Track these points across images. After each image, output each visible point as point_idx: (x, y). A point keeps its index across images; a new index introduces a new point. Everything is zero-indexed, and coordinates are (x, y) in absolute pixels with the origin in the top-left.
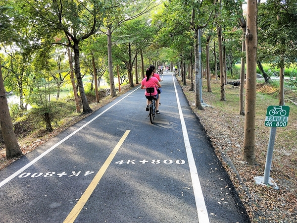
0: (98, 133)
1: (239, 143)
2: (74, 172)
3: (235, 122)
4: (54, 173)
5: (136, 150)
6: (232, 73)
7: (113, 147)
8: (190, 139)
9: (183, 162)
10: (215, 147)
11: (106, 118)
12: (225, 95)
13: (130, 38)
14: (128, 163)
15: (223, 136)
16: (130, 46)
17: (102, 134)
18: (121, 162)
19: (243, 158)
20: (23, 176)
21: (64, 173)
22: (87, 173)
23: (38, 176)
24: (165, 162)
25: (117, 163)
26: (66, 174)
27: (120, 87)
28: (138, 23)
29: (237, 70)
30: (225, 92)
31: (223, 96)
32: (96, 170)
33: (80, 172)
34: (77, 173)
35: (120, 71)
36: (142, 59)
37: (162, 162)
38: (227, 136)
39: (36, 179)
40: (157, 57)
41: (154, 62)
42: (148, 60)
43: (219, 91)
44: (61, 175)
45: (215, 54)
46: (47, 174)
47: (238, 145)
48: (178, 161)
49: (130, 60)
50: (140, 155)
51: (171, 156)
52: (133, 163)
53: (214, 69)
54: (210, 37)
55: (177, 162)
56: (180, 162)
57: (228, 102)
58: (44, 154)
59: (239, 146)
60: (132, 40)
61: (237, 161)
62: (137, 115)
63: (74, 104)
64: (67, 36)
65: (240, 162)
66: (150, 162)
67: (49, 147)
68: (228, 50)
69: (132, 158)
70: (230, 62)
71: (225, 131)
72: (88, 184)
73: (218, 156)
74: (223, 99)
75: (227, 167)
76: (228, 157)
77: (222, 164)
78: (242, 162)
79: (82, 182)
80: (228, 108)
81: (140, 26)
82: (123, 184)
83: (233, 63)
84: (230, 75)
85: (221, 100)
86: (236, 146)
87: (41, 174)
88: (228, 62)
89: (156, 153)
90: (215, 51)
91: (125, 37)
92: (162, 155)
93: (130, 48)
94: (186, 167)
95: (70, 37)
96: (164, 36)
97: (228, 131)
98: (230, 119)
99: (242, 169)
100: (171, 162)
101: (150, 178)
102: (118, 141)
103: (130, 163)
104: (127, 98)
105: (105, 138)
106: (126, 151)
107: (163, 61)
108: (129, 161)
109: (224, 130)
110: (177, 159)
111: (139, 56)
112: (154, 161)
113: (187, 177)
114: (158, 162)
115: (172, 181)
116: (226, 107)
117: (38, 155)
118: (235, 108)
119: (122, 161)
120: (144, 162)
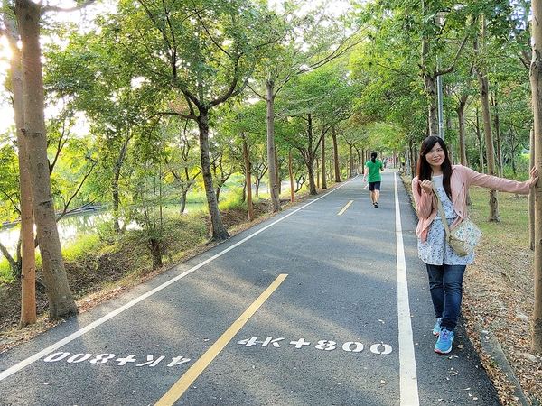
0: (224, 279)
1: (526, 310)
2: (150, 358)
3: (518, 264)
4: (112, 356)
5: (287, 318)
6: (514, 169)
7: (244, 309)
8: (410, 299)
9: (388, 349)
10: (467, 317)
11: (248, 249)
12: (499, 212)
13: (310, 104)
14: (265, 344)
15: (487, 293)
16: (310, 121)
17: (230, 281)
18: (252, 342)
19: (532, 347)
20: (55, 358)
21: (130, 359)
22: (176, 361)
23: (82, 360)
24: (346, 347)
25: (242, 342)
26: (134, 360)
27: (293, 195)
28: (325, 78)
29: (524, 163)
30: (499, 205)
31: (494, 212)
32: (196, 356)
33: (162, 357)
34: (155, 359)
35: (294, 168)
36: (335, 144)
37: (338, 347)
38: (497, 294)
39: (74, 365)
40: (365, 140)
41: (360, 151)
42: (348, 146)
43: (486, 203)
44: (122, 361)
45: (478, 134)
46: (99, 357)
47: (522, 316)
48: (377, 345)
49: (310, 147)
50: (293, 330)
51: (361, 335)
52: (276, 345)
53: (478, 162)
54: (466, 98)
55: (374, 349)
56: (381, 348)
57: (505, 224)
58: (110, 315)
59: (526, 318)
60: (314, 108)
61: (519, 353)
62: (309, 246)
63: (203, 224)
64: (188, 100)
65: (525, 355)
66: (312, 345)
67: (125, 303)
68: (504, 125)
69: (276, 333)
70: (510, 148)
71: (493, 283)
72: (168, 387)
73: (471, 340)
74: (494, 219)
75: (492, 366)
76: (494, 344)
77: (478, 359)
78: (531, 357)
79: (158, 380)
80: (504, 237)
81: (330, 83)
82: (241, 393)
83: (516, 150)
84: (511, 173)
85: (491, 220)
86: (518, 316)
87: (88, 356)
88: (506, 149)
89: (330, 326)
90: (478, 128)
91: (301, 104)
92: (343, 332)
93: (310, 124)
94: (393, 362)
95: (192, 102)
96: (374, 98)
97: (502, 285)
98: (507, 257)
99: (529, 374)
100: (360, 347)
101: (304, 383)
102: (257, 295)
103: (270, 343)
104: (297, 213)
105: (234, 290)
106: (269, 317)
107: (378, 149)
108: (269, 339)
109: (492, 281)
110: (375, 341)
111: (329, 140)
112: (322, 343)
113: (389, 386)
114: (331, 345)
115: (353, 394)
116: (500, 235)
117: (100, 316)
118: (520, 237)
119: (254, 339)
120: (299, 344)
